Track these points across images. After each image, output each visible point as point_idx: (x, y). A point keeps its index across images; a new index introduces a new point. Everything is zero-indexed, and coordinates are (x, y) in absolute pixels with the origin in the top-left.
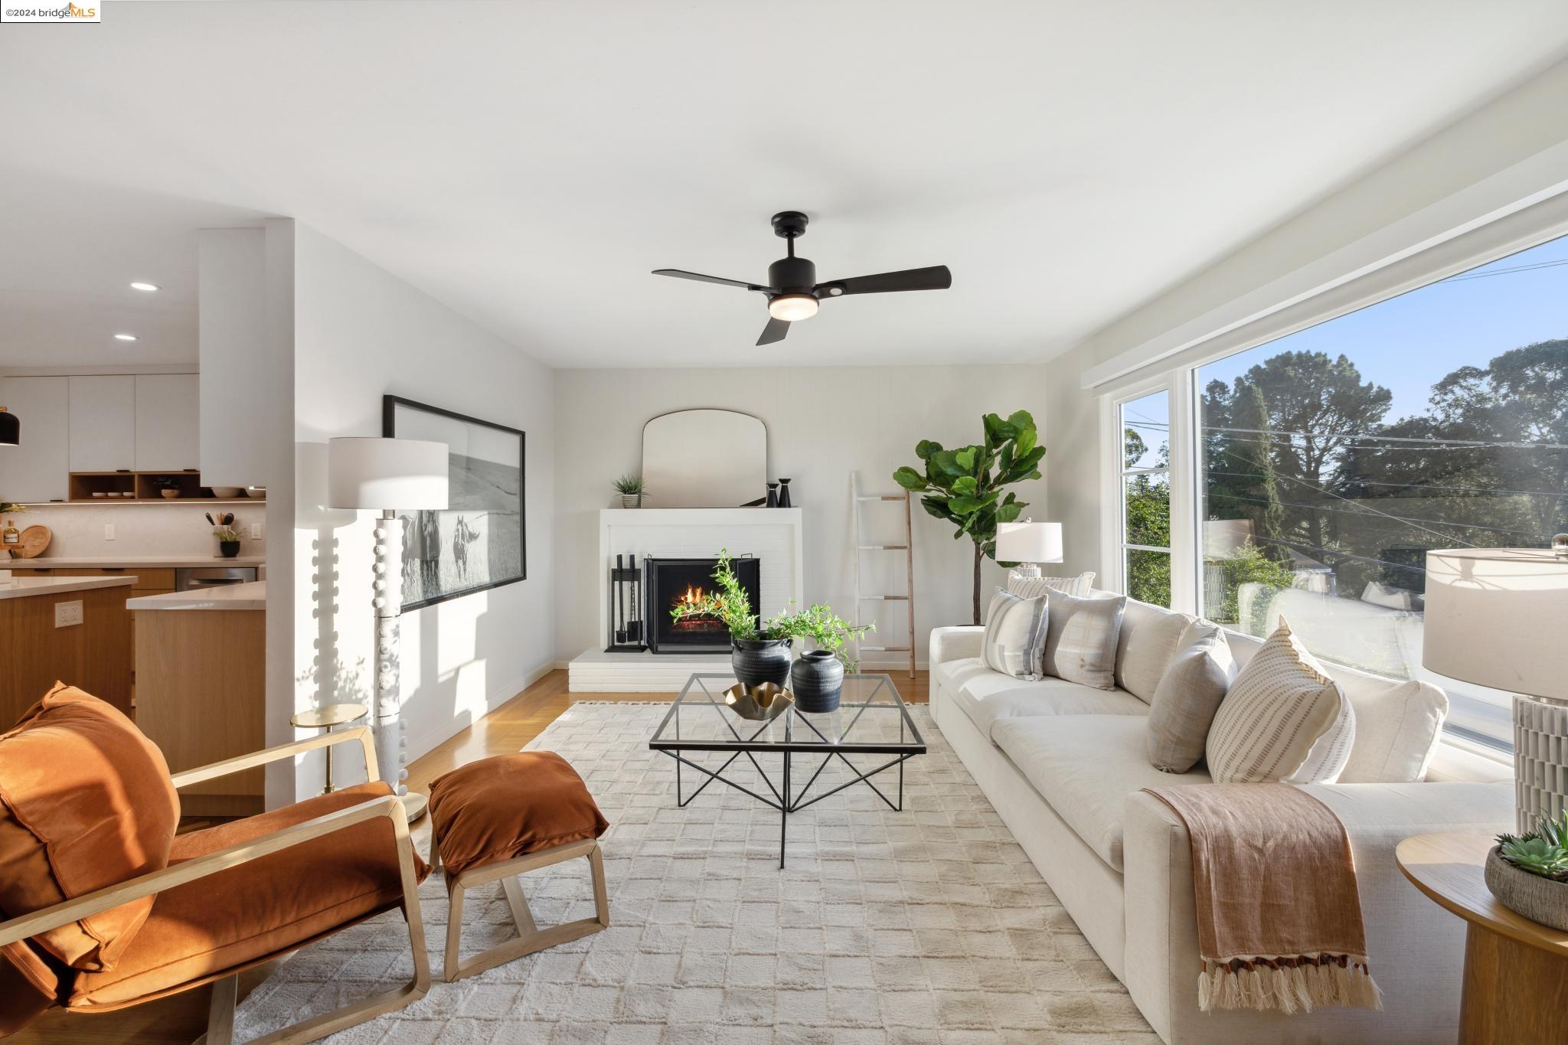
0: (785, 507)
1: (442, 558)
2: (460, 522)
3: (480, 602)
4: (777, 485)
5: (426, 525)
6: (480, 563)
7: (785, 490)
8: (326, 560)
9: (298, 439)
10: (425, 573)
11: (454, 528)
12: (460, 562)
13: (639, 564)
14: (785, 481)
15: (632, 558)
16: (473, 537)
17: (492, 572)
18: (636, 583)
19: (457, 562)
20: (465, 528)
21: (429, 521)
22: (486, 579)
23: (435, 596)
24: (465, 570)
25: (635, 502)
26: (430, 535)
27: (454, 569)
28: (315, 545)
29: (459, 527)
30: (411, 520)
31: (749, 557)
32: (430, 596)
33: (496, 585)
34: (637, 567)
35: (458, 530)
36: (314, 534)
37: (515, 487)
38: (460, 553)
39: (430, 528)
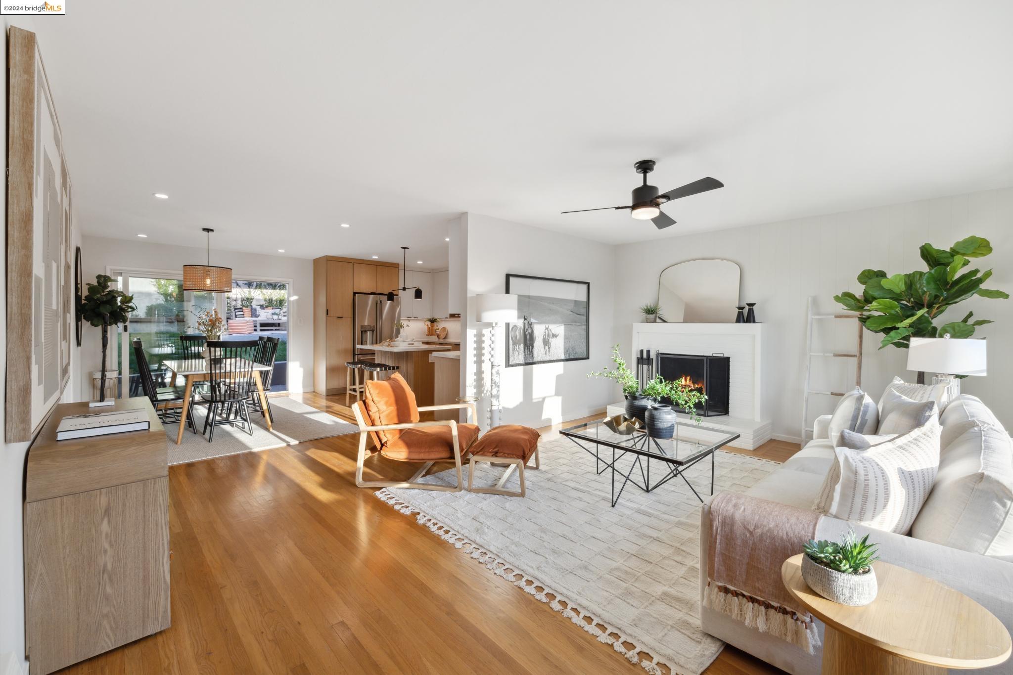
0: (750, 322)
1: (536, 345)
2: (547, 329)
3: (559, 368)
4: (744, 307)
5: (527, 330)
6: (558, 347)
7: (751, 311)
8: (479, 342)
9: (469, 295)
10: (526, 351)
11: (543, 331)
12: (547, 347)
13: (653, 355)
14: (752, 305)
15: (648, 352)
16: (554, 336)
17: (566, 353)
18: (650, 366)
19: (544, 347)
20: (549, 331)
21: (529, 328)
22: (563, 357)
23: (531, 361)
24: (549, 351)
25: (653, 319)
26: (530, 334)
27: (543, 350)
28: (475, 336)
29: (546, 331)
30: (519, 327)
31: (721, 355)
32: (528, 361)
33: (567, 360)
34: (651, 357)
35: (546, 332)
36: (474, 332)
37: (584, 311)
38: (546, 343)
39: (529, 331)
